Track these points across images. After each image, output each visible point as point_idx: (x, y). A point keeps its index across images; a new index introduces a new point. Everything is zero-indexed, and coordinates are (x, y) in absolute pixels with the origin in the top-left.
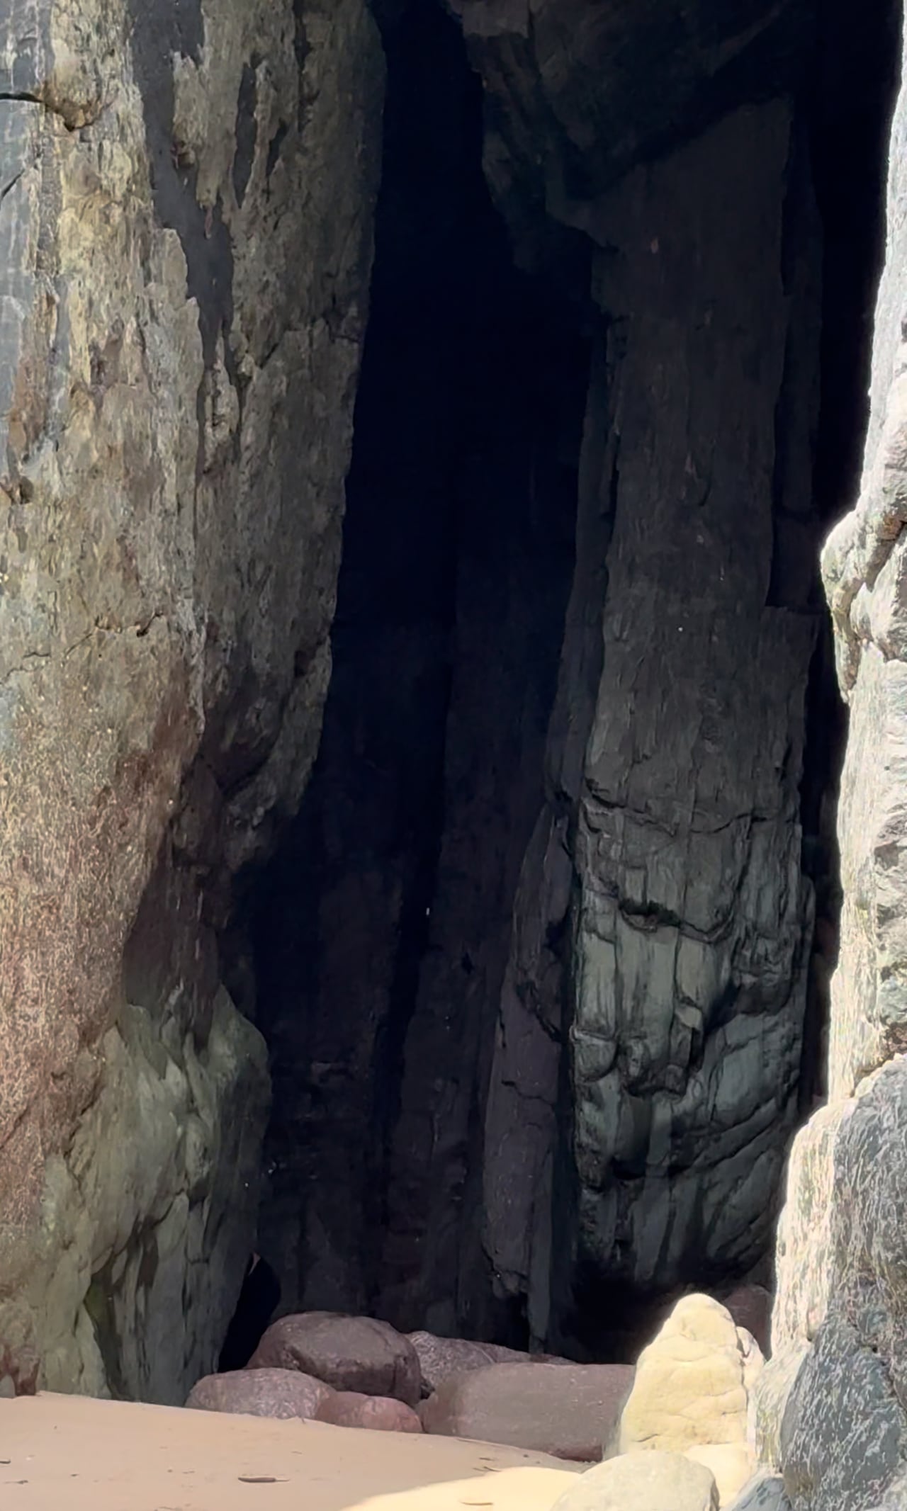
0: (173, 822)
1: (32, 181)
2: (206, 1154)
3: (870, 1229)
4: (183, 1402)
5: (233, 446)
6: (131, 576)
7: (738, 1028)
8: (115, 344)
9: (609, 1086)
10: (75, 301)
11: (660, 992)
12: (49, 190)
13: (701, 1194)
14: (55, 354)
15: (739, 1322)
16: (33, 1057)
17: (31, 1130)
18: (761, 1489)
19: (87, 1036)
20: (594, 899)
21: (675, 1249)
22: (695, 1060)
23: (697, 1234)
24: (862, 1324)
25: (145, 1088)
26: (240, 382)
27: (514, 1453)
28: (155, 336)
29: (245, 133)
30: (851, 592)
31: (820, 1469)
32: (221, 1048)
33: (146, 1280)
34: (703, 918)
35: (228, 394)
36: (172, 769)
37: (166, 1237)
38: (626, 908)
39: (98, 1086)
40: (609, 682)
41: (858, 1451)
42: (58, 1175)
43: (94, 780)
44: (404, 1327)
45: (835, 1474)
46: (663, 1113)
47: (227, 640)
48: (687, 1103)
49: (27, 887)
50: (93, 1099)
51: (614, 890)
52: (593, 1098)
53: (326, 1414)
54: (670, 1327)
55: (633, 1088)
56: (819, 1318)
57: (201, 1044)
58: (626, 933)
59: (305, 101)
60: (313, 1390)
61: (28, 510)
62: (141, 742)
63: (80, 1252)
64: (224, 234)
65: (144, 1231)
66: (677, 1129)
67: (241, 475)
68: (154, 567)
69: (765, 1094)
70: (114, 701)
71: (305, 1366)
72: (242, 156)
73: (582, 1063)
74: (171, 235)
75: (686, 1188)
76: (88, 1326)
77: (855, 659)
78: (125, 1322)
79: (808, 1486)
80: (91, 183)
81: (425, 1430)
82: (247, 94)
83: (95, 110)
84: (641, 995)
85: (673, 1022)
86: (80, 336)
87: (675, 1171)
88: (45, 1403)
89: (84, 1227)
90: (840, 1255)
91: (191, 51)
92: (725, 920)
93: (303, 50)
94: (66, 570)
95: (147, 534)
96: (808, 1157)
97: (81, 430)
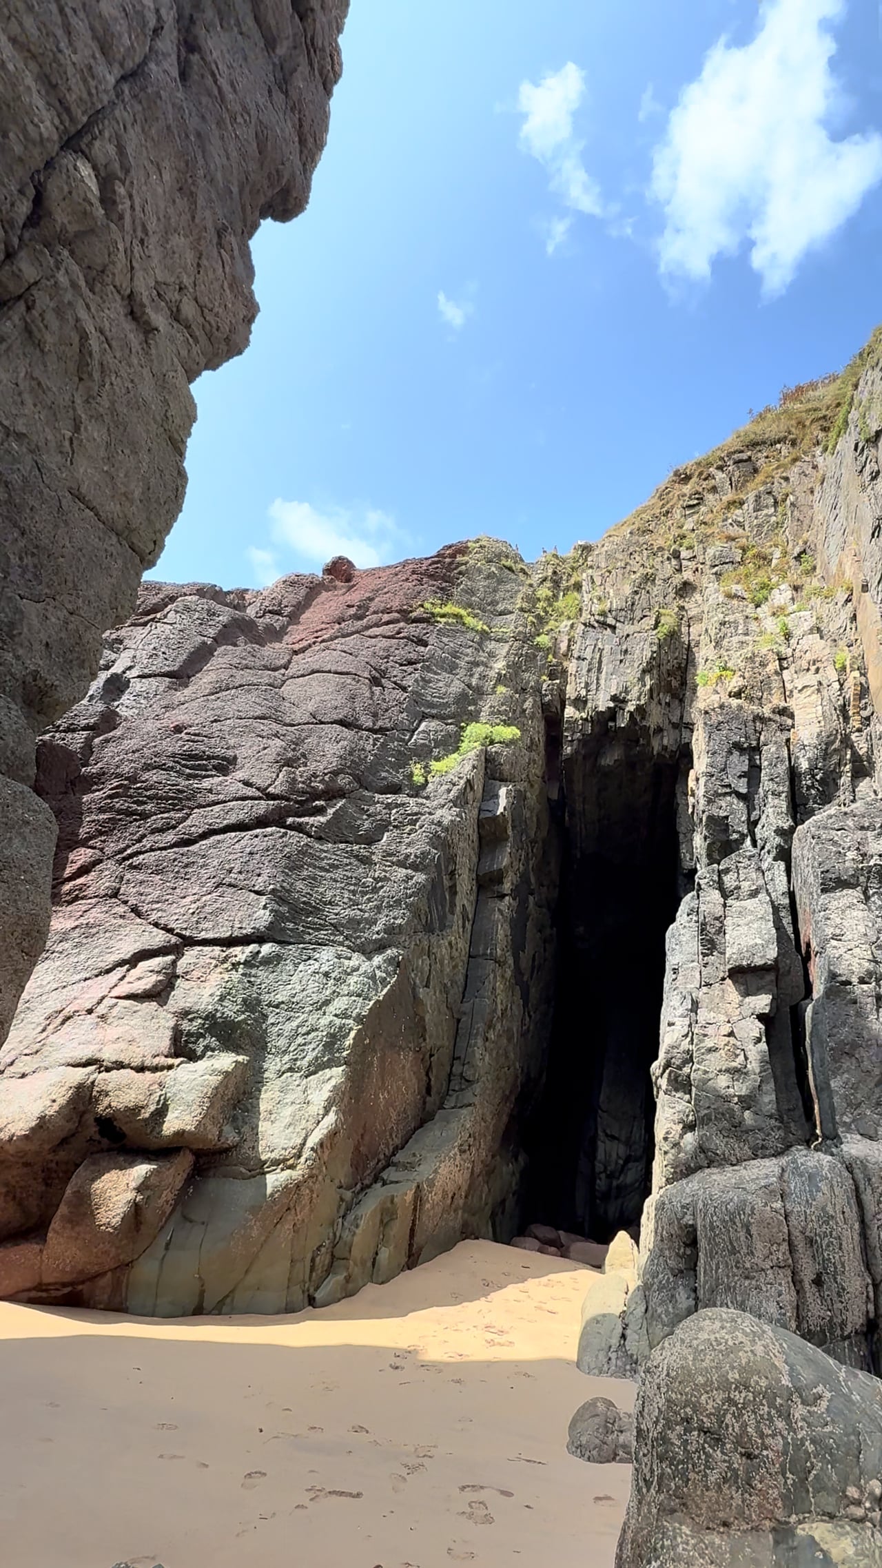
0: (512, 1110)
1: (492, 976)
2: (516, 1184)
3: (663, 1227)
4: (508, 1244)
5: (528, 1030)
6: (507, 1057)
7: (630, 1165)
8: (506, 1009)
9: (603, 1176)
10: (499, 1001)
11: (614, 1156)
12: (495, 977)
13: (623, 1204)
14: (495, 1011)
15: (632, 1238)
16: (482, 1162)
17: (480, 1178)
18: (638, 1287)
19: (493, 1157)
20: (600, 1133)
21: (617, 1215)
22: (622, 1171)
23: (622, 1212)
24: (661, 1250)
25: (504, 1169)
26: (530, 1017)
27: (581, 1265)
28: (514, 1007)
29: (533, 967)
30: (657, 1078)
31: (652, 1285)
32: (520, 1159)
33: (503, 1213)
34: (623, 1139)
35: (528, 1019)
36: (513, 1099)
37: (507, 1204)
38: (607, 1135)
39: (495, 1168)
40: (604, 1084)
41: (660, 1282)
42: (486, 1188)
43: (497, 1101)
44: (557, 1229)
45: (655, 1287)
46: (615, 1183)
47: (525, 1070)
48: (619, 1182)
49: (483, 1124)
50: (493, 1172)
51: (604, 1131)
52: (600, 1179)
53: (541, 1251)
54: (616, 1238)
55: (608, 1177)
56: (651, 1247)
57: (516, 1160)
58: (607, 1142)
59: (545, 960)
60: (537, 1244)
61: (487, 1044)
62: (507, 1093)
63: (490, 1205)
64: (528, 986)
65: (503, 1201)
66: (619, 1187)
67: (529, 1036)
68: (512, 1056)
69: (636, 1181)
70: (502, 1083)
71: (536, 1238)
72: (532, 972)
73: (597, 1170)
74: (518, 987)
75: (620, 1201)
76: (490, 1224)
77: (658, 1093)
78: (497, 1223)
79: (649, 1289)
80: (503, 976)
81: (562, 1256)
82: (534, 960)
83: (505, 962)
84: (610, 1156)
85: (617, 1163)
86: (499, 1007)
87: (617, 1198)
88: (481, 1241)
89: (490, 1201)
90: (656, 1232)
91: (523, 951)
92: (628, 1139)
93: (545, 950)
94: (494, 1055)
95: (511, 1048)
96: (648, 1207)
97: (499, 1026)
